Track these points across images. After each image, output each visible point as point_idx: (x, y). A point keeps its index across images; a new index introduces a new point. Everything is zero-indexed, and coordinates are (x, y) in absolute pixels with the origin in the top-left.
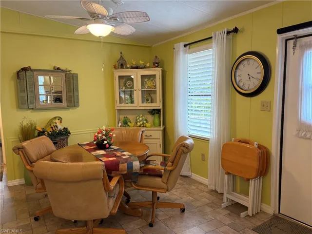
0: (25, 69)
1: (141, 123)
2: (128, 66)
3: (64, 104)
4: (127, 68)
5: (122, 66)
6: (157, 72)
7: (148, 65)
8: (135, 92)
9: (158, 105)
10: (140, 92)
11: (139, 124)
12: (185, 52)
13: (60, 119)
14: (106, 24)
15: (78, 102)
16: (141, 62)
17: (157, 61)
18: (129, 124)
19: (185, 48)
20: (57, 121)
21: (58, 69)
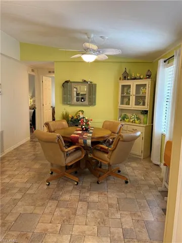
0: (67, 82)
1: (133, 119)
2: (129, 78)
3: (86, 102)
4: (128, 79)
5: (125, 78)
6: (148, 82)
7: (142, 77)
8: (131, 97)
9: (146, 107)
10: (134, 97)
11: (131, 120)
12: (165, 67)
13: (83, 112)
14: (92, 54)
15: (95, 102)
16: (138, 75)
17: (148, 74)
18: (125, 119)
19: (164, 64)
20: (80, 113)
21: (85, 81)
